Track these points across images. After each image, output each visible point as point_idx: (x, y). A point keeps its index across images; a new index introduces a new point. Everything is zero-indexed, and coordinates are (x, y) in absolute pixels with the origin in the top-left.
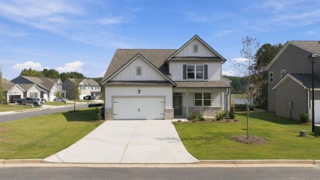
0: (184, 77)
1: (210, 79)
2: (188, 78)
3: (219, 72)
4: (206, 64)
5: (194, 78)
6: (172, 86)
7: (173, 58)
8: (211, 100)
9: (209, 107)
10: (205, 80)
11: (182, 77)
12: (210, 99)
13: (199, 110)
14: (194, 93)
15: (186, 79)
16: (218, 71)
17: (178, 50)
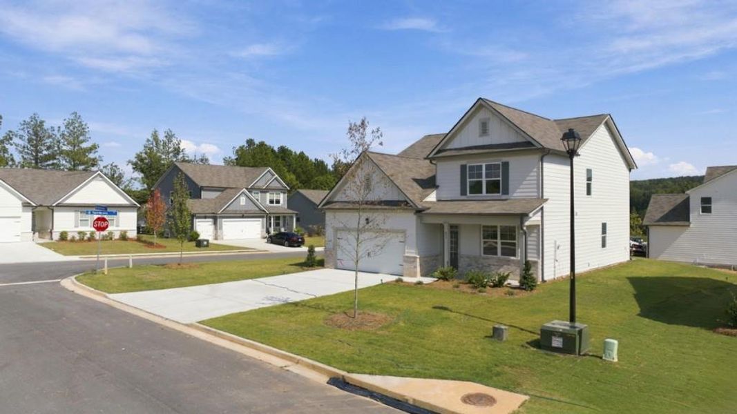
0: (463, 192)
1: (515, 195)
2: (470, 193)
3: (535, 178)
4: (505, 159)
5: (481, 192)
6: (414, 211)
7: (439, 151)
8: (516, 242)
9: (512, 258)
10: (504, 197)
11: (459, 192)
12: (515, 239)
13: (490, 265)
14: (480, 225)
15: (465, 194)
16: (532, 174)
17: (448, 134)
